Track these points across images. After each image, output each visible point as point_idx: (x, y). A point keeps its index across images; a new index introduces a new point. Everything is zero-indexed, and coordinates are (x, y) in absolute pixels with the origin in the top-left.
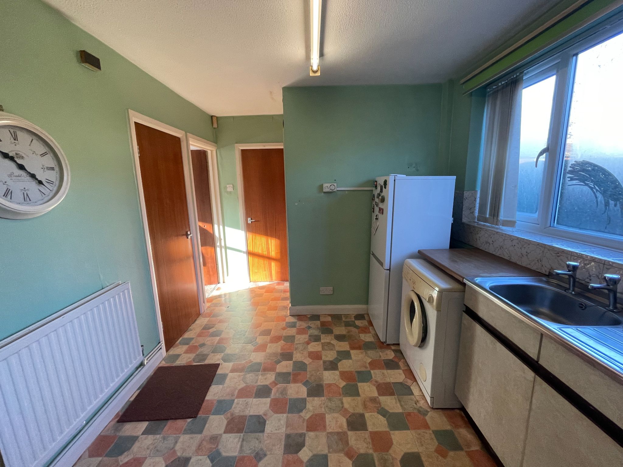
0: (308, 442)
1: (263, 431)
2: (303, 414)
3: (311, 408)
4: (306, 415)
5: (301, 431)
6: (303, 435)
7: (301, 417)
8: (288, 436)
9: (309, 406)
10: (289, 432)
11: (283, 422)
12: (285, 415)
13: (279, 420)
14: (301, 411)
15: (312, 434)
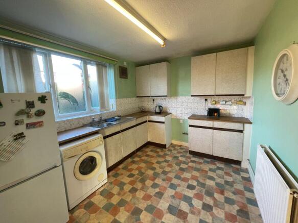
0: (154, 193)
1: (170, 205)
2: (150, 203)
3: (145, 204)
4: (149, 203)
5: (155, 197)
6: (155, 196)
7: (152, 203)
8: (160, 198)
9: (145, 206)
10: (159, 200)
11: (160, 205)
12: (158, 207)
13: (161, 206)
14: (150, 205)
15: (151, 194)
